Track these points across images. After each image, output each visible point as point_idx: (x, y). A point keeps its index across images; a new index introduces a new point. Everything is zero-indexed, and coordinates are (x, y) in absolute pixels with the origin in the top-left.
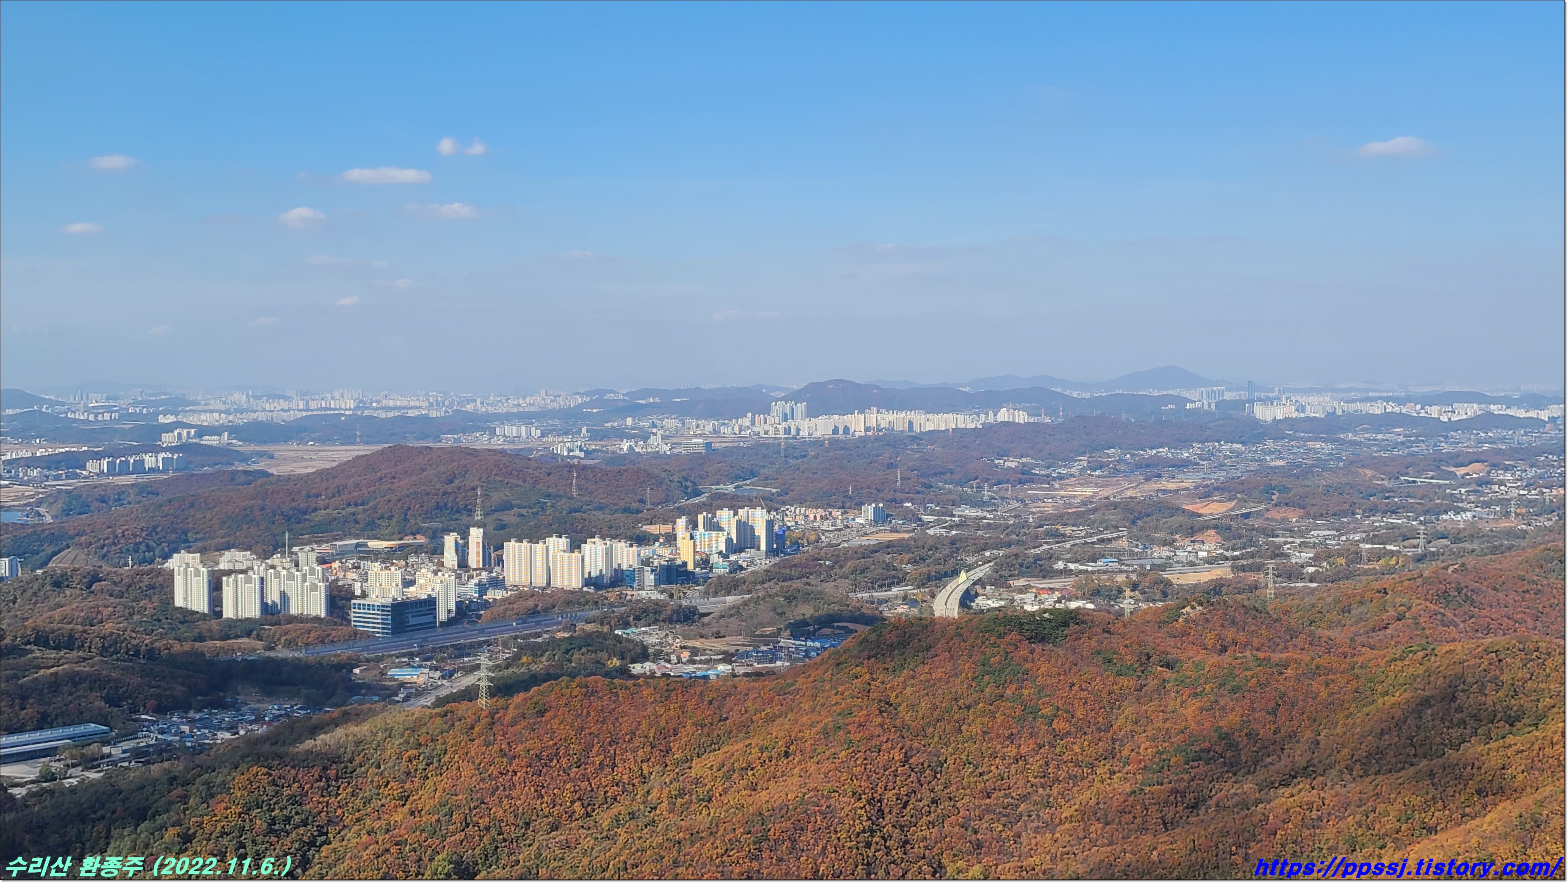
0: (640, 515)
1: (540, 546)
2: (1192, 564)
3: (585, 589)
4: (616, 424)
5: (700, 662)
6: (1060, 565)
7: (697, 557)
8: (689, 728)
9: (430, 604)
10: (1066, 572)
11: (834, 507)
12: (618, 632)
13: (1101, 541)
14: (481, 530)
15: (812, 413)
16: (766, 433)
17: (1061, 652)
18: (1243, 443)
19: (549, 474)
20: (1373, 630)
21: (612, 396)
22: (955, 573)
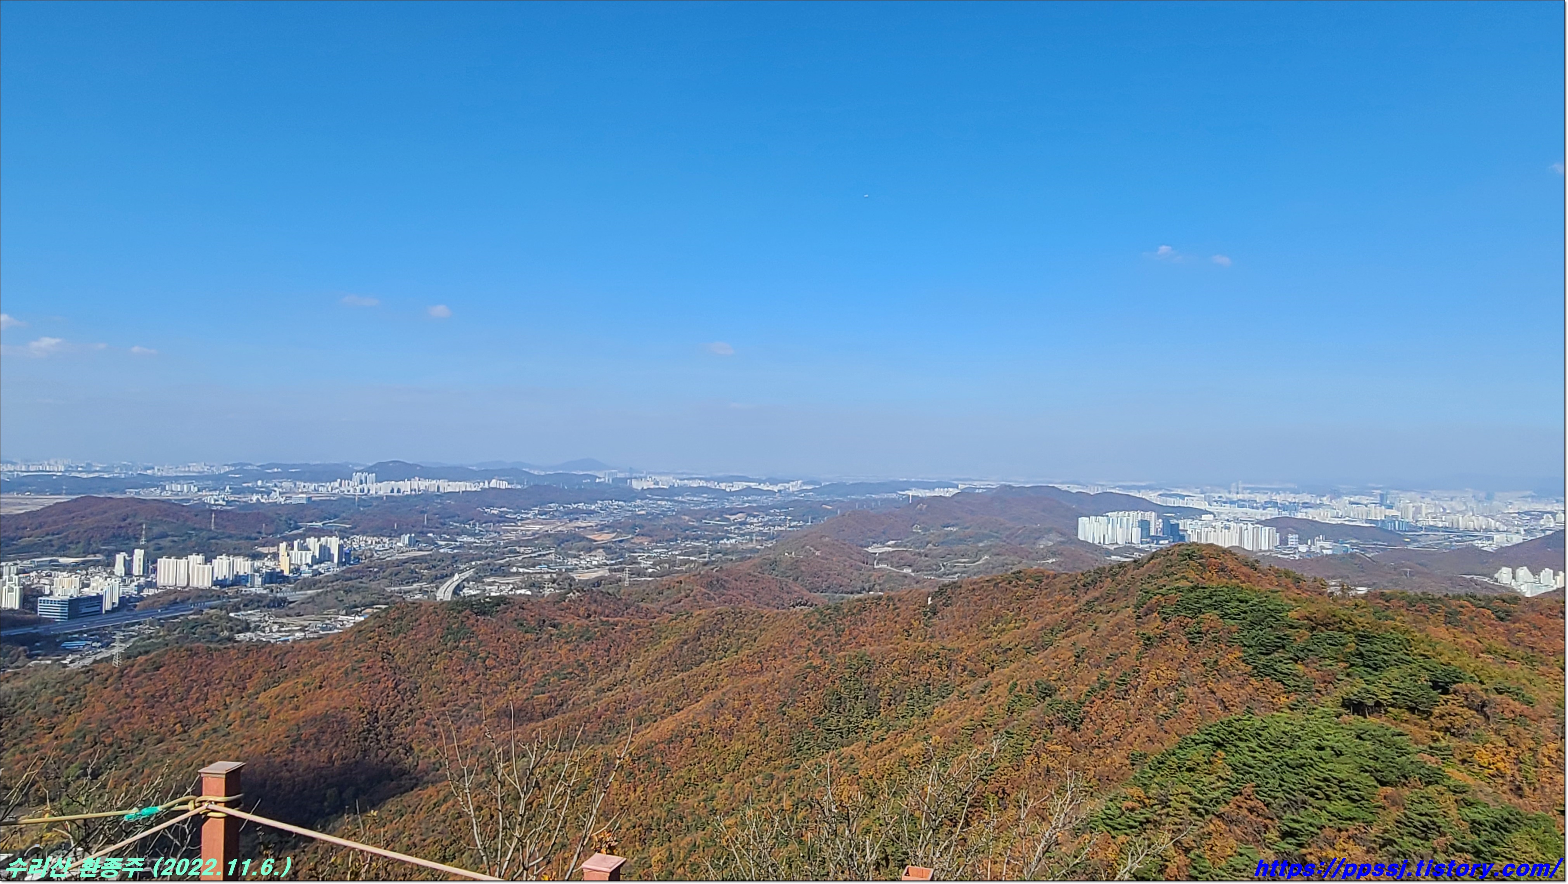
0: (257, 541)
1: (183, 561)
2: (588, 568)
3: (213, 588)
4: (250, 485)
5: (285, 631)
6: (514, 570)
7: (292, 567)
8: (260, 673)
9: (99, 598)
10: (517, 573)
11: (384, 536)
12: (232, 615)
13: (540, 555)
14: (143, 551)
15: (378, 480)
16: (349, 491)
17: (494, 620)
18: (625, 501)
19: (196, 515)
20: (673, 603)
21: (250, 467)
22: (452, 575)
